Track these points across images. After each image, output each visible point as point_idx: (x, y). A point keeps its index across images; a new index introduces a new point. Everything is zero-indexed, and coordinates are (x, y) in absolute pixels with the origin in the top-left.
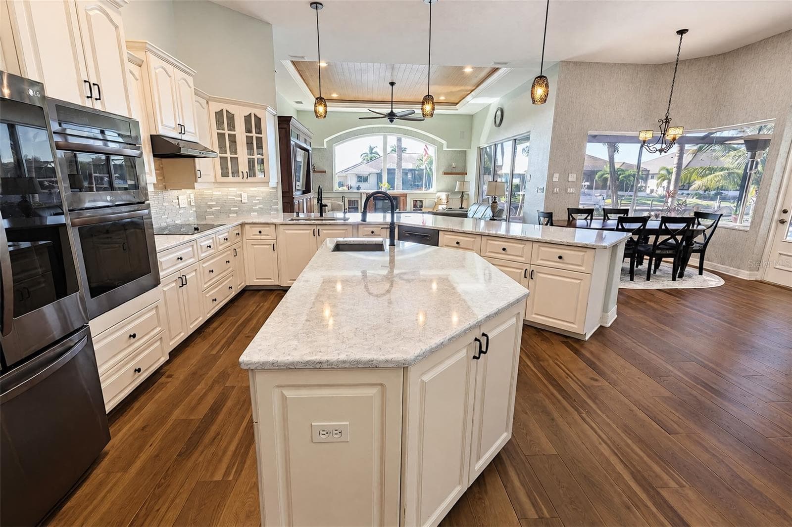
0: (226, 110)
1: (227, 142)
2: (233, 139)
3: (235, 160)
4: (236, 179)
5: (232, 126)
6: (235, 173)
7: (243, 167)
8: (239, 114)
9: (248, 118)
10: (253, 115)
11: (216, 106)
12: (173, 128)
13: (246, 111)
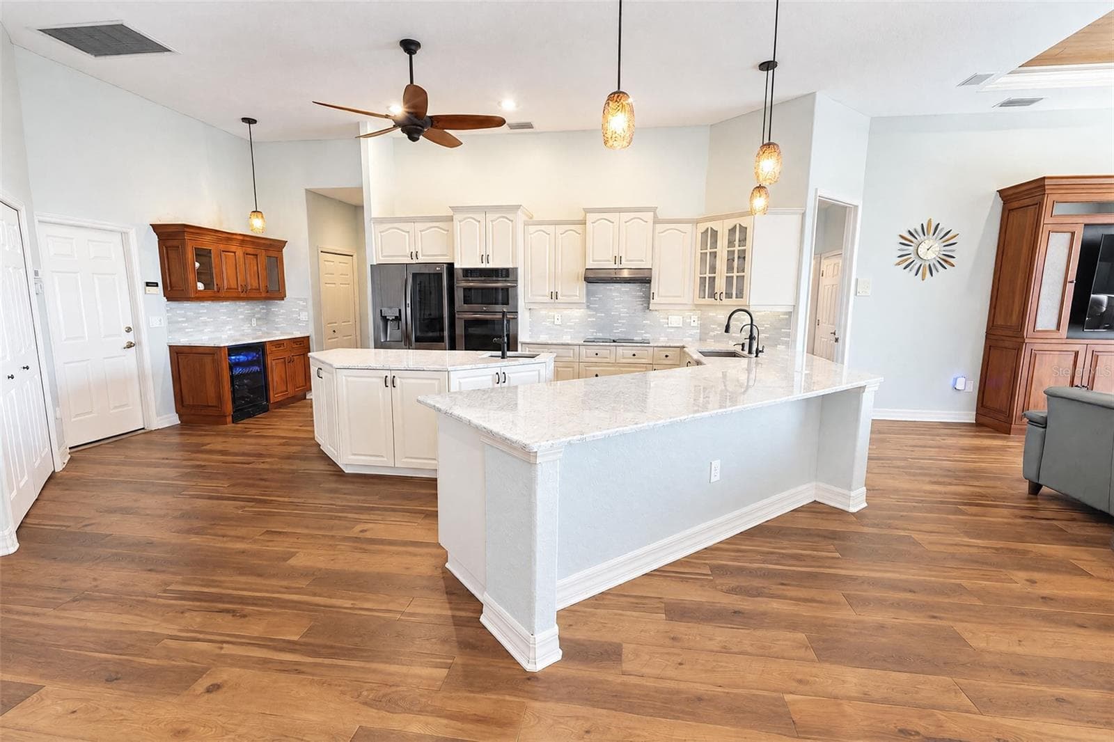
1: (708, 261)
2: (713, 257)
3: (713, 281)
4: (711, 301)
5: (714, 244)
8: (723, 228)
9: (733, 231)
10: (738, 226)
11: (702, 227)
12: (609, 261)
13: (729, 224)
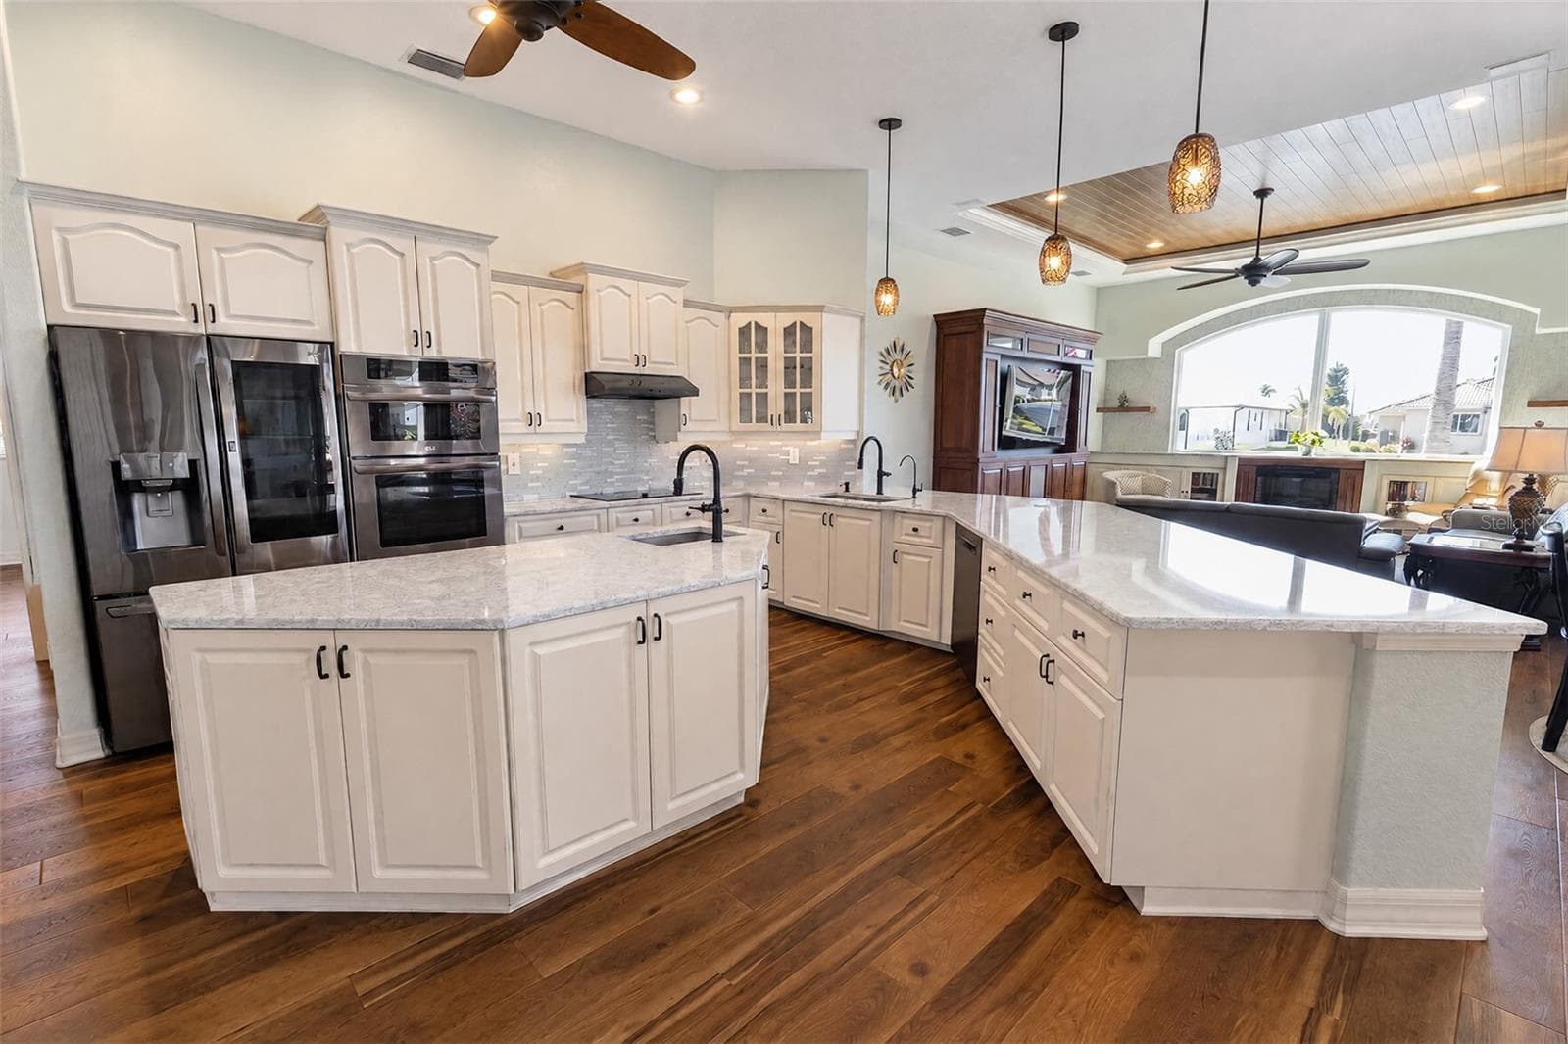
0: (756, 323)
1: (752, 369)
2: (763, 365)
3: (763, 399)
4: (762, 426)
5: (762, 346)
6: (762, 419)
7: (776, 407)
8: (776, 324)
9: (789, 332)
10: (798, 324)
11: (740, 320)
12: (626, 361)
13: (787, 319)
